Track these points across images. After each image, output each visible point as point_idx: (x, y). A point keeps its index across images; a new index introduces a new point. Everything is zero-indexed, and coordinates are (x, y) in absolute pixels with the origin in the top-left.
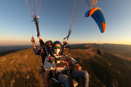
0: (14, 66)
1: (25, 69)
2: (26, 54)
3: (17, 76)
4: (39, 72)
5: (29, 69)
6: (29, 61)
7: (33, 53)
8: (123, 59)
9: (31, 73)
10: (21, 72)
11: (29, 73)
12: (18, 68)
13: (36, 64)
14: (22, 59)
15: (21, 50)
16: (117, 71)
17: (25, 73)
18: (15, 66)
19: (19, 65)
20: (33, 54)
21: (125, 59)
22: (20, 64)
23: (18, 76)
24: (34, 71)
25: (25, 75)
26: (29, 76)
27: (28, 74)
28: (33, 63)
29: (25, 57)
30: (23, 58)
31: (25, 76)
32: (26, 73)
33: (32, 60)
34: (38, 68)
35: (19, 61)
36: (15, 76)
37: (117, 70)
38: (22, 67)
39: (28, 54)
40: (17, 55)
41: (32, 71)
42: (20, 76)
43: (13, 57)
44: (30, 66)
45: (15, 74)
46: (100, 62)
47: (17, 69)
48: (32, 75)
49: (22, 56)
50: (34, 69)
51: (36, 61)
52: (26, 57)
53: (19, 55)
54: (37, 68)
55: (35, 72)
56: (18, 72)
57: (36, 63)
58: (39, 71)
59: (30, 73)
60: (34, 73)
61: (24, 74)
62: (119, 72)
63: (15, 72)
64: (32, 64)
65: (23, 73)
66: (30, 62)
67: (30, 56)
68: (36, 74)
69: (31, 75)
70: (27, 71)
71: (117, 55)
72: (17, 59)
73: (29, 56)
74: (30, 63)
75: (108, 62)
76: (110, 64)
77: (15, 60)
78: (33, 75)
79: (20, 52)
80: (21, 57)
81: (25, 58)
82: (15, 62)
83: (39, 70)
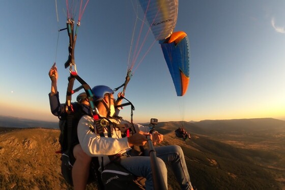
0: (4, 163)
1: (29, 171)
2: (33, 138)
3: (10, 186)
4: (60, 180)
5: (38, 172)
6: (38, 154)
7: (48, 138)
8: (243, 148)
9: (42, 181)
10: (20, 178)
11: (38, 181)
12: (13, 168)
13: (54, 163)
14: (24, 149)
15: (21, 129)
16: (229, 173)
17: (29, 181)
18: (6, 164)
19: (15, 162)
20: (49, 142)
21: (247, 148)
22: (18, 161)
23: (13, 186)
24: (50, 178)
25: (30, 184)
26: (39, 187)
27: (35, 183)
28: (48, 160)
29: (31, 145)
30: (26, 148)
31: (29, 186)
32: (31, 181)
33: (45, 154)
34: (58, 172)
35: (17, 153)
36: (6, 186)
37: (229, 171)
38: (23, 167)
39: (37, 139)
40: (14, 140)
41: (44, 178)
42: (18, 187)
43: (4, 143)
44: (40, 165)
45: (5, 181)
46: (192, 159)
47: (10, 169)
48: (44, 185)
49: (24, 143)
50: (50, 173)
51: (54, 156)
52: (33, 145)
53: (16, 140)
54: (56, 171)
55: (52, 179)
56: (13, 178)
57: (54, 161)
58: (59, 178)
59: (40, 182)
60: (50, 181)
61: (26, 183)
62: (234, 176)
63: (7, 176)
64: (44, 162)
65: (24, 180)
66: (41, 158)
67: (42, 146)
68: (53, 183)
69: (42, 186)
70: (34, 176)
71: (230, 141)
72: (12, 148)
73: (39, 145)
74: (42, 160)
75: (209, 159)
76: (214, 161)
77: (6, 149)
78: (46, 186)
79: (20, 132)
80: (21, 144)
81: (29, 148)
82: (7, 154)
83: (60, 176)
